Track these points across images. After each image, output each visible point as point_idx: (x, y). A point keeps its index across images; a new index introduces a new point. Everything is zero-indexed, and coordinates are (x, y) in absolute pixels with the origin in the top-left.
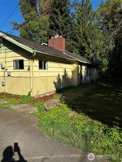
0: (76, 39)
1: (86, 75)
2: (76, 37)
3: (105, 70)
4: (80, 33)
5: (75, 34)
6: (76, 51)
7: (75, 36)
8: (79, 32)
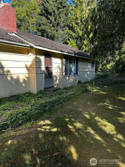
0: (72, 27)
1: (64, 74)
2: (72, 24)
3: (111, 67)
4: (77, 18)
5: (71, 21)
6: (71, 42)
7: (70, 23)
8: (75, 18)
